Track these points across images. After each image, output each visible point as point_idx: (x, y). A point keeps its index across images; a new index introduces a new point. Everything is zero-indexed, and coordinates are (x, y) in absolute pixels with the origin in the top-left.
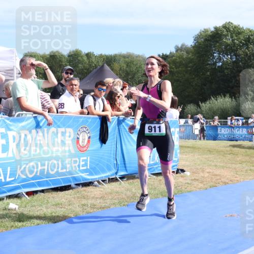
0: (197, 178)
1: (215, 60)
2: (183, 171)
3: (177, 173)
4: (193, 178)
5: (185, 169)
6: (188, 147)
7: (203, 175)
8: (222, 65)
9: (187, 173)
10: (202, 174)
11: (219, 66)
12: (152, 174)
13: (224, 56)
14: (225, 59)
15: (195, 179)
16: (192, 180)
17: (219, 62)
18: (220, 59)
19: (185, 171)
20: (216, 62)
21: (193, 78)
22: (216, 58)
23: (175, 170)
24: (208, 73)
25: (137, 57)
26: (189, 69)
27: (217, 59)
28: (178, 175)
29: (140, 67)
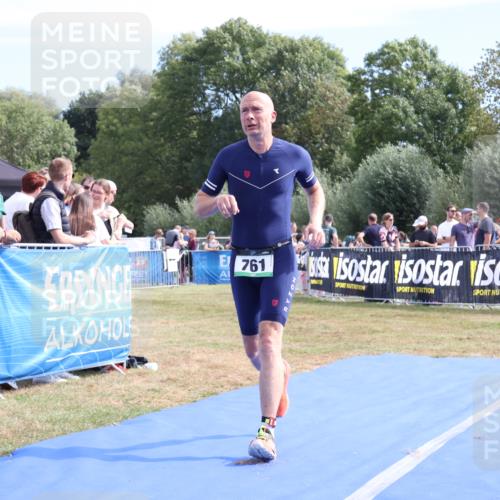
0: (172, 376)
1: (207, 105)
2: (142, 361)
3: (128, 367)
4: (165, 377)
5: (146, 356)
6: (155, 302)
7: (187, 368)
8: (223, 115)
9: (152, 366)
10: (185, 367)
11: (216, 118)
12: (70, 372)
13: (227, 95)
14: (230, 102)
15: (169, 379)
16: (162, 381)
17: (218, 107)
18: (219, 101)
19: (146, 362)
20: (210, 109)
21: (162, 145)
22: (209, 100)
23: (124, 361)
24: (195, 133)
25: (31, 97)
26: (152, 123)
27: (212, 101)
28: (132, 371)
29: (39, 121)
